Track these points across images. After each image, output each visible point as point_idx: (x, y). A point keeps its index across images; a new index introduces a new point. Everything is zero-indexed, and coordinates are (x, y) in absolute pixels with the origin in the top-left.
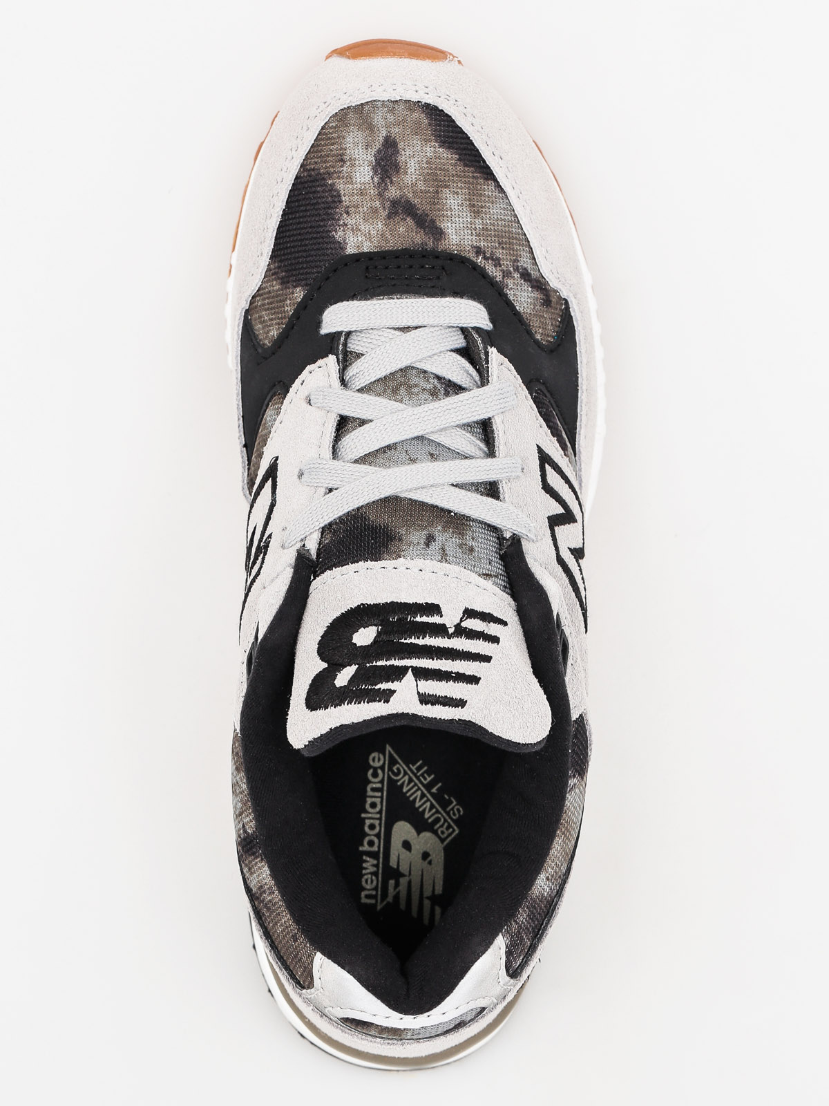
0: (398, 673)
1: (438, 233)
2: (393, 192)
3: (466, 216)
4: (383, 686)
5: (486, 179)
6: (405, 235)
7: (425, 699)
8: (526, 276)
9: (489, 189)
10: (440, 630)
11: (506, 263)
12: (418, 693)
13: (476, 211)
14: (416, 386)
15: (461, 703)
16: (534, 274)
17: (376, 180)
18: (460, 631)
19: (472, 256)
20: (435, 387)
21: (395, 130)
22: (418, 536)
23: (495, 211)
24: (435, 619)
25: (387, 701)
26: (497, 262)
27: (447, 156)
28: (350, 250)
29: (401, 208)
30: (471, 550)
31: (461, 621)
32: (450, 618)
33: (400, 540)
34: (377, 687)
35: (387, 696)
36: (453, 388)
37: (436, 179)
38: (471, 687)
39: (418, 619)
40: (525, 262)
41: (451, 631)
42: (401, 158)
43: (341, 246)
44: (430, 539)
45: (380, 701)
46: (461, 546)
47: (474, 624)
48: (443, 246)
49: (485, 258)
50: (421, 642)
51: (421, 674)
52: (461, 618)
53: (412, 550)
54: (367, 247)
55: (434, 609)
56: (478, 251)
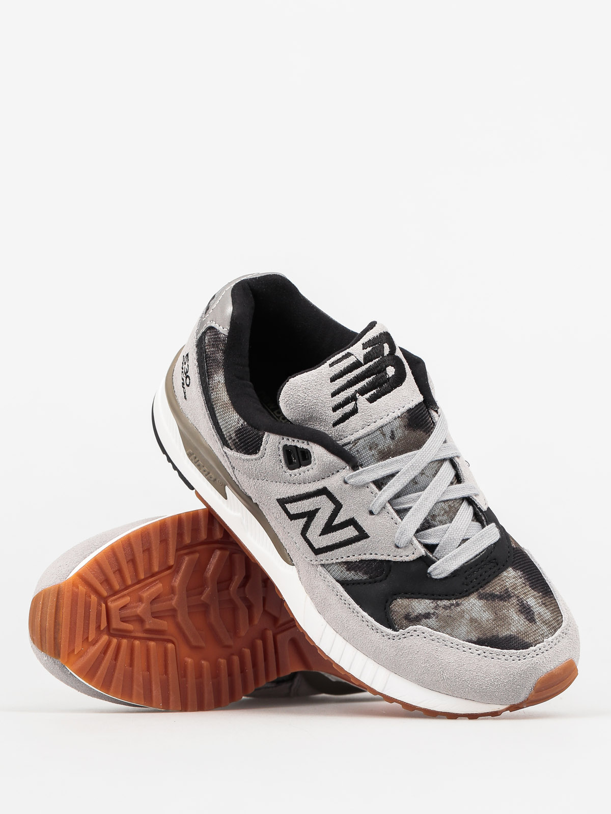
0: (367, 358)
1: (481, 597)
2: (514, 601)
3: (475, 615)
4: (369, 349)
5: (479, 639)
6: (495, 587)
7: (349, 355)
8: (427, 616)
9: (474, 636)
10: (363, 392)
11: (440, 611)
12: (353, 355)
13: (473, 620)
14: (443, 515)
15: (331, 365)
16: (424, 621)
17: (525, 602)
18: (353, 398)
19: (459, 601)
20: (435, 520)
21: (534, 627)
22: (399, 434)
23: (464, 629)
24: (367, 395)
25: (363, 344)
26: (445, 608)
27: (504, 633)
28: (510, 569)
29: (505, 596)
30: (371, 449)
31: (356, 403)
32: (362, 400)
33: (405, 426)
34: (371, 348)
35: (365, 346)
36: (426, 525)
37: (500, 619)
38: (332, 374)
39: (375, 391)
40: (432, 621)
41: (357, 395)
42: (522, 617)
43: (515, 569)
44: (393, 437)
45: (366, 342)
46: (377, 445)
47: (349, 408)
48: (475, 595)
49: (453, 605)
50: (367, 380)
51: (357, 365)
52: (357, 405)
53: (397, 423)
54: (505, 574)
55: (372, 400)
56: (458, 605)
